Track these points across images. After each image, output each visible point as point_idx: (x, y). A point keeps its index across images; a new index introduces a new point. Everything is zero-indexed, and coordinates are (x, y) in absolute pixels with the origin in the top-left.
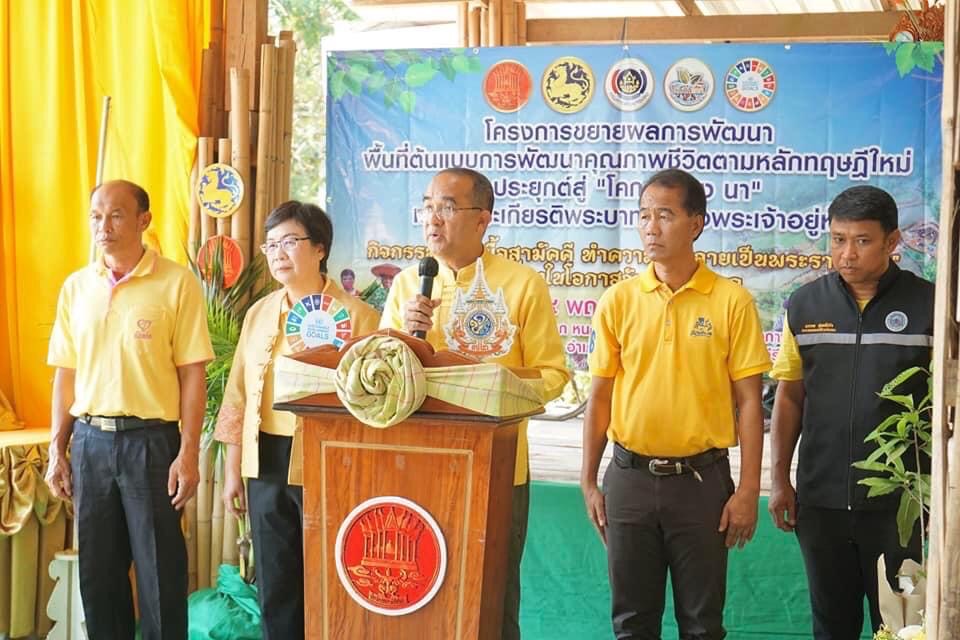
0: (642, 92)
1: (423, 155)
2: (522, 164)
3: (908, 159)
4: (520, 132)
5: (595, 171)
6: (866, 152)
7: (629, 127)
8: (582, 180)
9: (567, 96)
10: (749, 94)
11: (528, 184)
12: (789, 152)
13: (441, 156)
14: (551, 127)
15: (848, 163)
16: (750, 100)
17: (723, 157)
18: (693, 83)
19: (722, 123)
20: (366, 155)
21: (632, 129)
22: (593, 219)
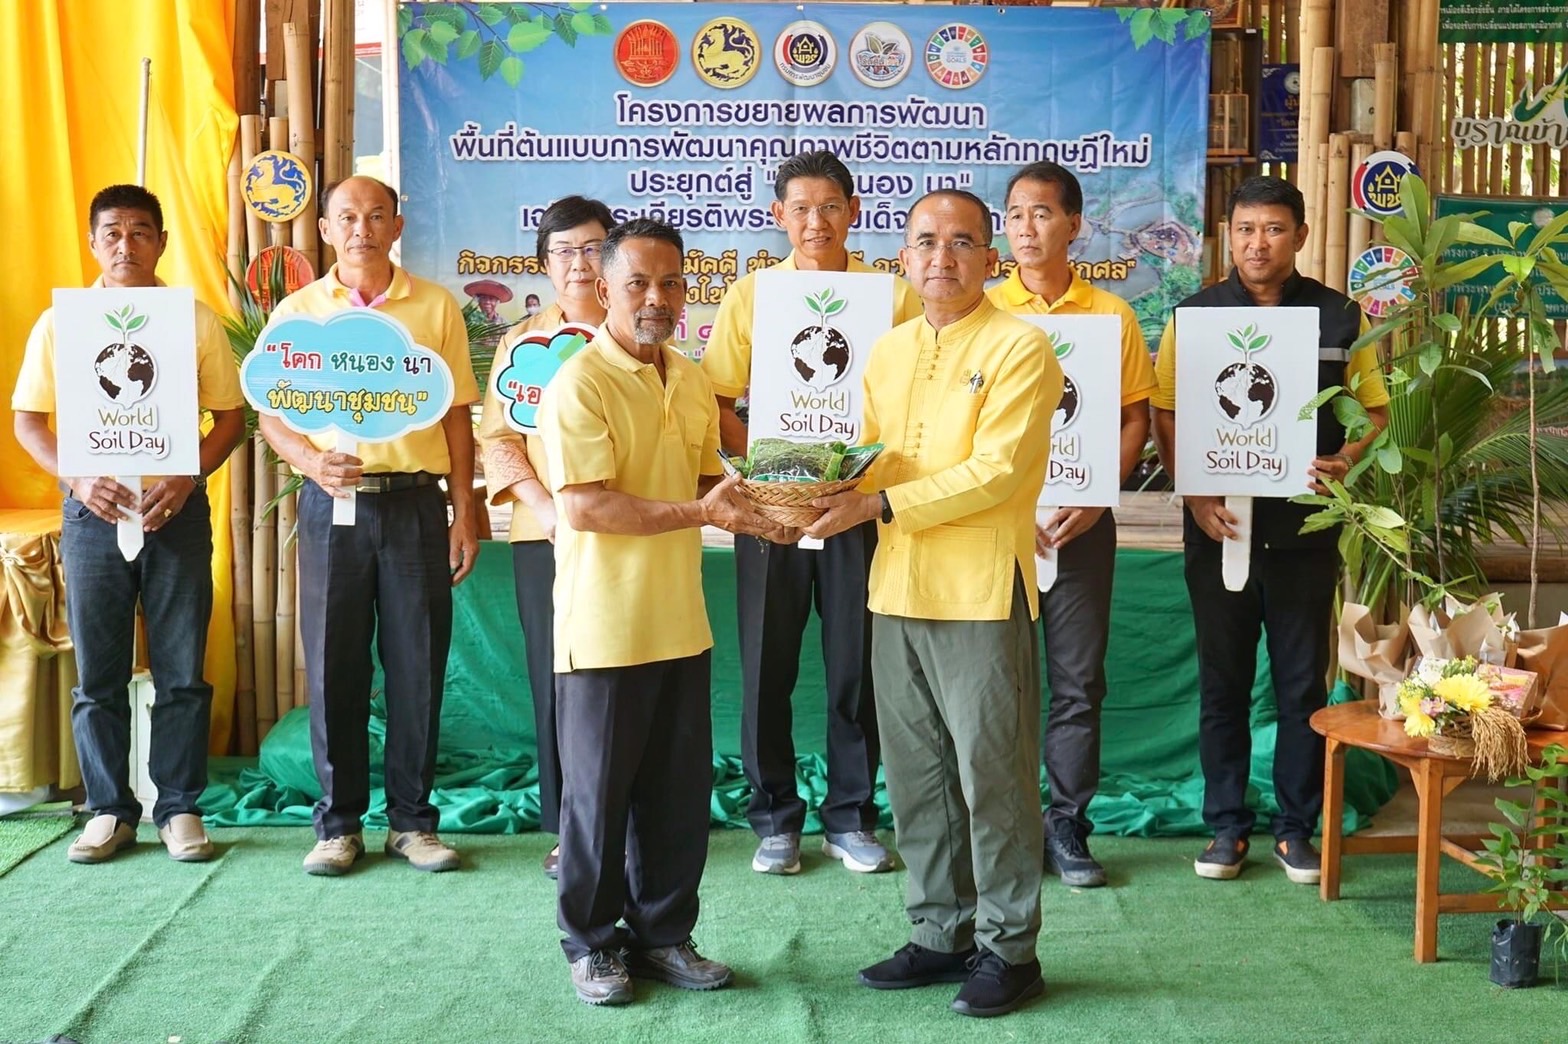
0: (822, 62)
1: (534, 140)
2: (667, 152)
3: (1145, 147)
4: (664, 111)
5: (764, 162)
6: (1095, 139)
7: (806, 106)
8: (746, 172)
9: (725, 67)
10: (957, 68)
11: (675, 177)
12: (1003, 139)
13: (559, 141)
14: (705, 106)
15: (1075, 151)
16: (956, 74)
17: (924, 144)
18: (885, 53)
19: (923, 102)
20: (455, 141)
21: (809, 110)
22: (761, 220)
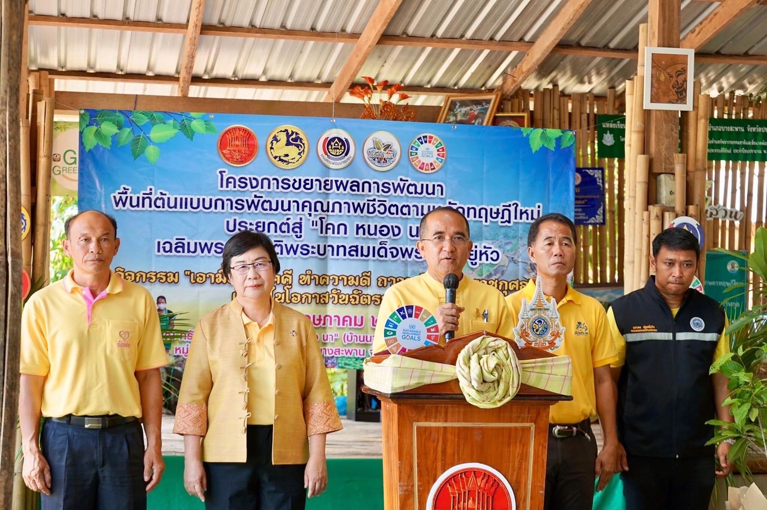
0: (346, 155)
1: (165, 198)
2: (249, 208)
3: (539, 211)
4: (248, 182)
5: (310, 215)
6: (510, 206)
7: (336, 181)
8: (299, 221)
9: (287, 155)
10: (427, 161)
11: (254, 223)
12: (456, 204)
13: (181, 199)
14: (274, 179)
15: (498, 213)
16: (427, 165)
17: (408, 206)
18: (385, 150)
20: (115, 197)
21: (339, 183)
22: (308, 251)
